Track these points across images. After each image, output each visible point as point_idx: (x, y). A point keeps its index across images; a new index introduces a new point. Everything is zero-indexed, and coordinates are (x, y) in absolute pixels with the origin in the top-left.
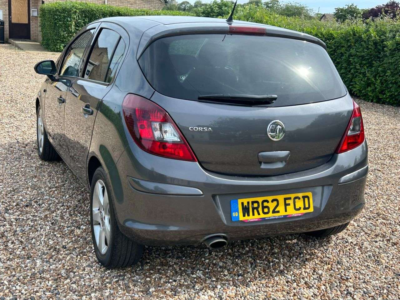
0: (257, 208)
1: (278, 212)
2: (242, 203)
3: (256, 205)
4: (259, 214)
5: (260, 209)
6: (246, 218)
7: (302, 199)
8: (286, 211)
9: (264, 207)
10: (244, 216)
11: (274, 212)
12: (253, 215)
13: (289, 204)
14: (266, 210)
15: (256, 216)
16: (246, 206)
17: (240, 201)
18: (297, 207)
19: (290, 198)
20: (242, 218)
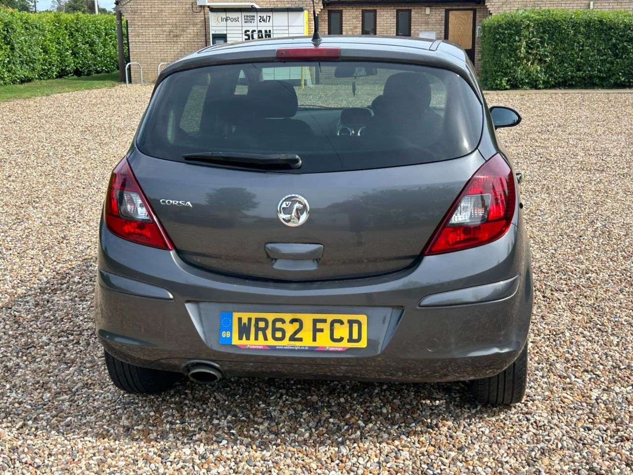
0: (264, 330)
1: (301, 340)
2: (240, 319)
3: (262, 324)
4: (266, 339)
5: (269, 332)
6: (244, 342)
7: (347, 325)
8: (314, 339)
9: (275, 330)
10: (240, 338)
11: (292, 338)
12: (256, 338)
14: (279, 335)
15: (261, 342)
16: (245, 324)
17: (236, 316)
18: (336, 336)
19: (324, 321)
20: (236, 341)
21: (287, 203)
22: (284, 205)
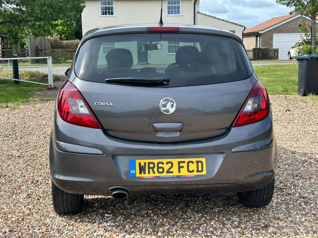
0: (153, 168)
1: (172, 172)
2: (140, 164)
4: (154, 173)
6: (143, 175)
7: (195, 164)
8: (179, 172)
9: (158, 168)
10: (141, 173)
11: (168, 172)
12: (149, 173)
13: (183, 167)
14: (161, 170)
16: (142, 166)
17: (137, 161)
18: (190, 170)
19: (184, 162)
20: (138, 175)
21: (165, 102)
22: (163, 103)
